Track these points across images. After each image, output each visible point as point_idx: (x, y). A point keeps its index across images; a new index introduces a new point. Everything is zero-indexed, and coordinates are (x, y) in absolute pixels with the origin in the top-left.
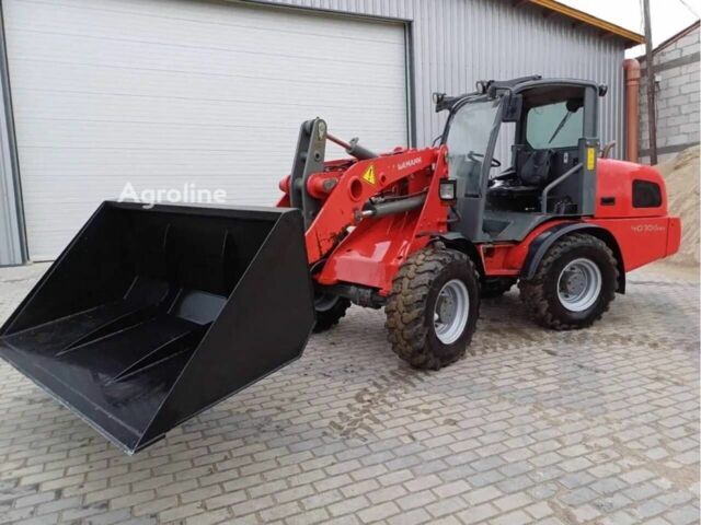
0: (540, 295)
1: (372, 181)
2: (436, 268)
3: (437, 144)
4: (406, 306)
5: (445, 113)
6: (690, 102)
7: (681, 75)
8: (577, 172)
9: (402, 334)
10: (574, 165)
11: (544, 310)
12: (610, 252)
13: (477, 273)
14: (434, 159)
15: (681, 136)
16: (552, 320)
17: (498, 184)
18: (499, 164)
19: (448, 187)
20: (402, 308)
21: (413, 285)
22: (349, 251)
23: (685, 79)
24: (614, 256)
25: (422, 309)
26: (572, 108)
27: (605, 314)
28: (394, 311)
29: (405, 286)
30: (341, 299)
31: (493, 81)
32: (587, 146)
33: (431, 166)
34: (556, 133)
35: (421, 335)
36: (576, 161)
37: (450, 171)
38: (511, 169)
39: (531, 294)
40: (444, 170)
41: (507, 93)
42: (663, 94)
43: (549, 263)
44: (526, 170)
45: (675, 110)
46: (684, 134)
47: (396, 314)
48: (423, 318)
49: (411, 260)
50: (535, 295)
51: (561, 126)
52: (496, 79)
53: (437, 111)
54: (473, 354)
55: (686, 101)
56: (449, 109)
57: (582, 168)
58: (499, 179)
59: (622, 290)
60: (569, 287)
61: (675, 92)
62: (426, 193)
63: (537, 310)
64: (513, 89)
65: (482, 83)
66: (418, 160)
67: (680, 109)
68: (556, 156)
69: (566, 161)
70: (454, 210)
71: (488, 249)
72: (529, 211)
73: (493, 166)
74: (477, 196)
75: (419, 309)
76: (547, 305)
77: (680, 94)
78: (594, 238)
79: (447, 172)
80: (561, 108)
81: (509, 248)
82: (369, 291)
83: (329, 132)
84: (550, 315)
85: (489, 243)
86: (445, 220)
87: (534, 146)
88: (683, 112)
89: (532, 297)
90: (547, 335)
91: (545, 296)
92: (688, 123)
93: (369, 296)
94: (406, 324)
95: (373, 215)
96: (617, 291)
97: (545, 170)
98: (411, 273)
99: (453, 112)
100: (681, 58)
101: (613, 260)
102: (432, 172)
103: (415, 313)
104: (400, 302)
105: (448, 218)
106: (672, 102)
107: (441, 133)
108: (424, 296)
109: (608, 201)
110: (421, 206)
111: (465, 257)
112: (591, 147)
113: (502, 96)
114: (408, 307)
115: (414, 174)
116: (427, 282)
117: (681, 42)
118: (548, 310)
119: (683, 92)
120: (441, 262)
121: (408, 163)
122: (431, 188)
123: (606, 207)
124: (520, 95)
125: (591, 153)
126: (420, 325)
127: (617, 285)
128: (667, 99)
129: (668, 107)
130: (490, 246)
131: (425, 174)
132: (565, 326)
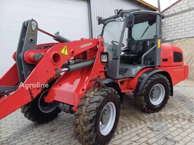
0: (143, 100)
1: (66, 53)
2: (100, 100)
3: (99, 37)
4: (84, 122)
5: (102, 25)
6: (171, 28)
7: (168, 20)
8: (154, 49)
9: (83, 137)
10: (152, 47)
11: (145, 106)
12: (168, 81)
13: (119, 96)
14: (98, 43)
15: (169, 38)
16: (148, 110)
17: (123, 53)
18: (124, 46)
19: (104, 56)
20: (82, 124)
21: (88, 111)
22: (60, 85)
23: (170, 21)
24: (169, 82)
25: (93, 124)
26: (151, 24)
27: (166, 105)
28: (78, 125)
29: (84, 111)
30: (57, 108)
31: (122, 10)
32: (158, 38)
33: (96, 46)
34: (144, 34)
35: (93, 138)
36: (153, 45)
37: (105, 49)
38: (127, 48)
39: (140, 99)
40: (102, 48)
41: (128, 15)
42: (164, 26)
43: (146, 87)
44: (133, 48)
45: (167, 30)
46: (169, 37)
47: (79, 126)
48: (94, 129)
49: (87, 95)
50: (141, 100)
51: (146, 31)
52: (123, 9)
53: (99, 24)
54: (118, 134)
55: (170, 27)
56: (103, 24)
57: (156, 47)
58: (123, 51)
59: (172, 95)
60: (154, 96)
61: (167, 25)
62: (95, 58)
63: (142, 106)
64: (131, 13)
65: (117, 10)
66: (91, 44)
67: (168, 30)
68: (144, 42)
69: (148, 44)
70: (107, 66)
71: (121, 81)
72: (135, 64)
73: (122, 46)
74: (116, 59)
75: (91, 125)
76: (146, 104)
77: (168, 26)
78: (163, 75)
79: (104, 49)
80: (146, 24)
81: (129, 80)
82: (69, 106)
83: (39, 27)
84: (147, 108)
85: (121, 79)
86: (103, 70)
87: (135, 39)
88: (169, 31)
89: (140, 101)
90: (146, 116)
91: (145, 101)
92: (171, 34)
93: (68, 109)
94: (84, 133)
95: (68, 70)
96: (170, 95)
97: (141, 48)
98: (87, 103)
99: (105, 25)
100: (168, 15)
101: (169, 84)
102: (97, 49)
103: (89, 127)
104: (81, 120)
105: (105, 69)
106: (166, 28)
107: (101, 33)
108: (94, 117)
109: (165, 60)
110: (93, 64)
111: (114, 90)
112: (159, 39)
113: (125, 16)
114: (85, 123)
115: (89, 49)
116: (95, 109)
117: (168, 10)
118: (146, 106)
119: (169, 25)
120: (102, 95)
121: (86, 45)
122: (97, 56)
123: (164, 62)
124: (134, 16)
125: (159, 41)
126: (92, 133)
127: (170, 93)
128: (165, 27)
129: (165, 29)
130: (122, 80)
131: (94, 50)
132: (152, 111)
